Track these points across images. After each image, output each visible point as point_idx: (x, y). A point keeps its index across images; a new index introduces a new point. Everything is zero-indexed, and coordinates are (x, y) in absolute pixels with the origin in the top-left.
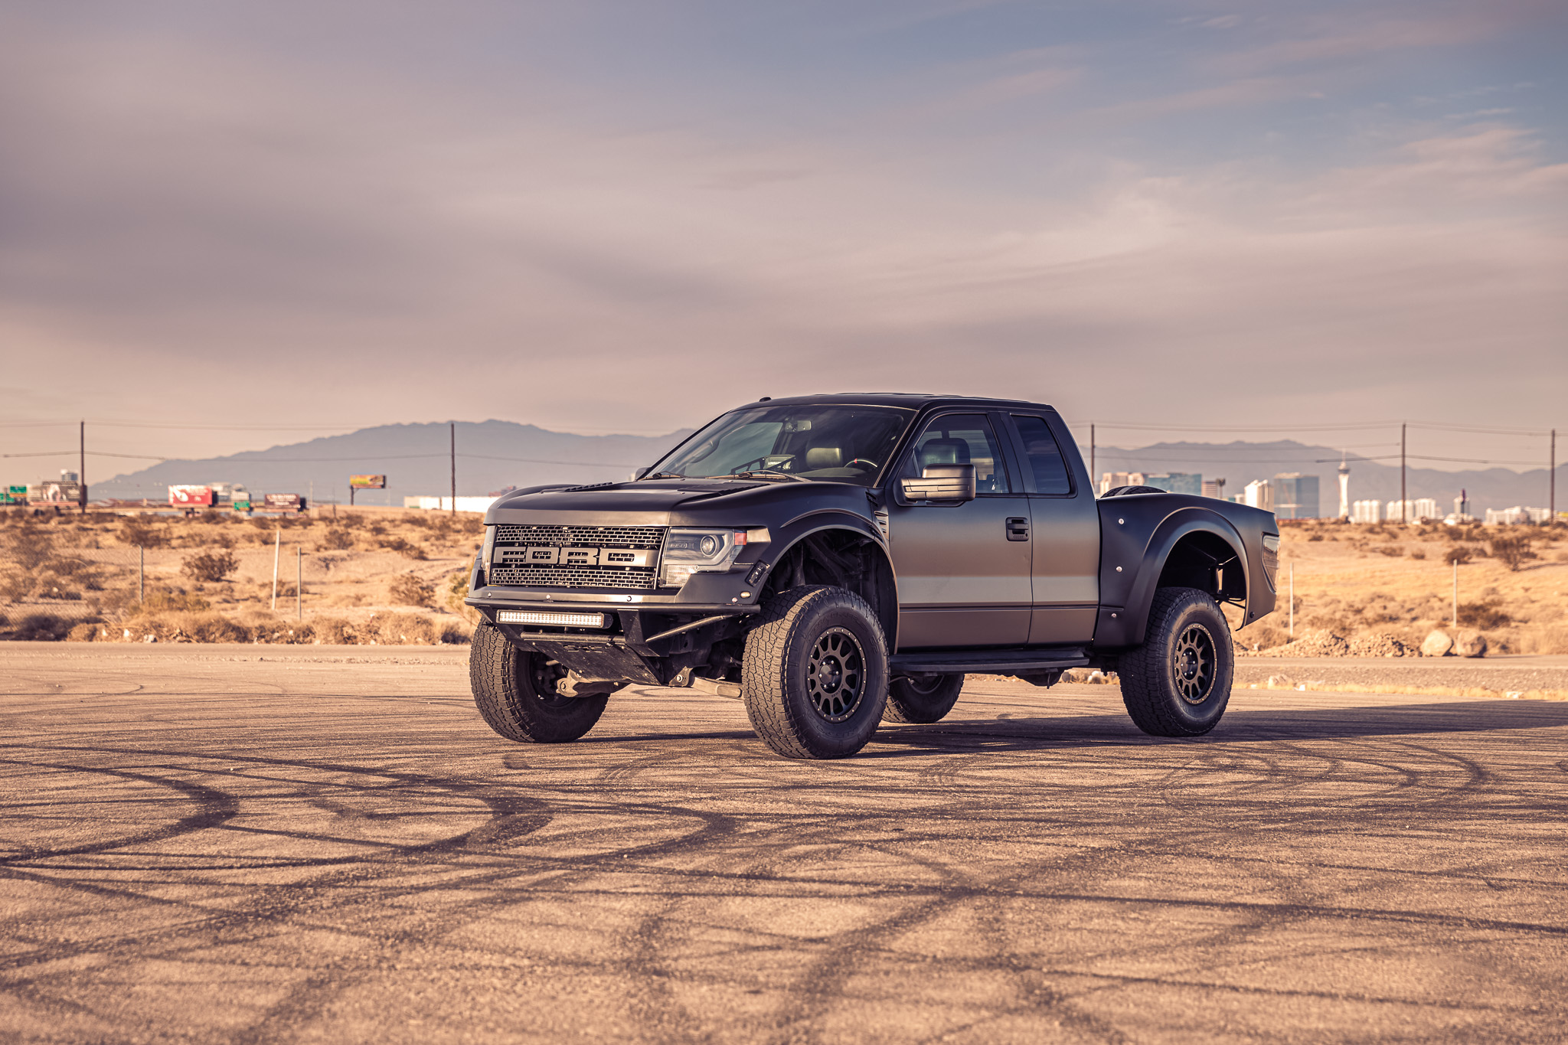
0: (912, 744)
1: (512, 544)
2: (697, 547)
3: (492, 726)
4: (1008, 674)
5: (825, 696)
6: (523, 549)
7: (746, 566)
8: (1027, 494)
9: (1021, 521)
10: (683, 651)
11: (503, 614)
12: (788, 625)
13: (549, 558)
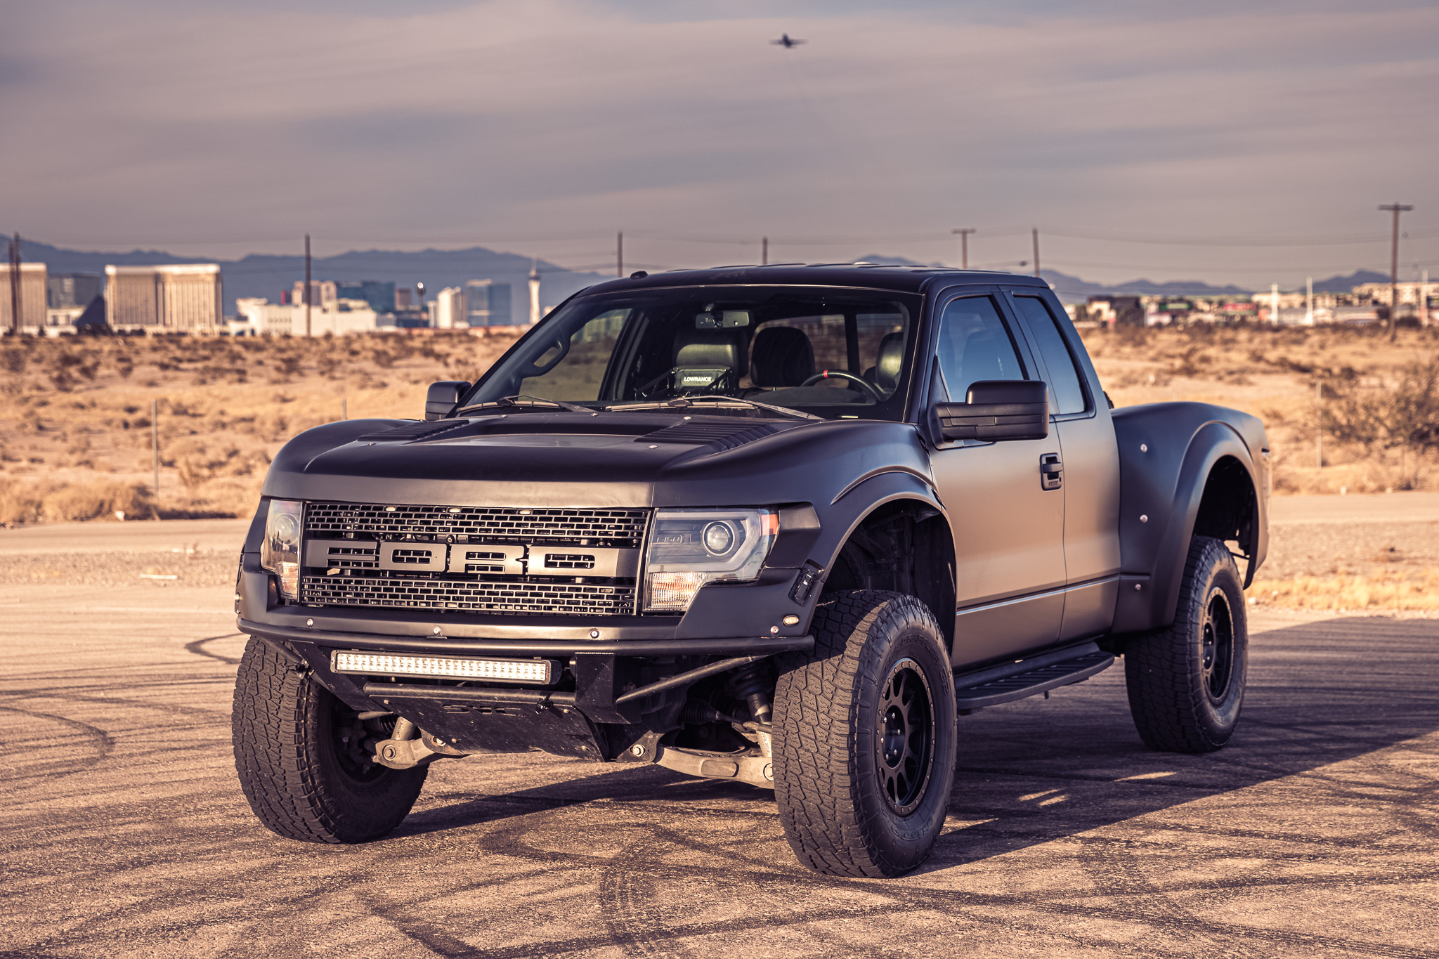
1: (345, 536)
2: (699, 542)
6: (368, 545)
7: (785, 570)
8: (1053, 416)
9: (1054, 459)
11: (348, 658)
12: (852, 666)
13: (427, 561)
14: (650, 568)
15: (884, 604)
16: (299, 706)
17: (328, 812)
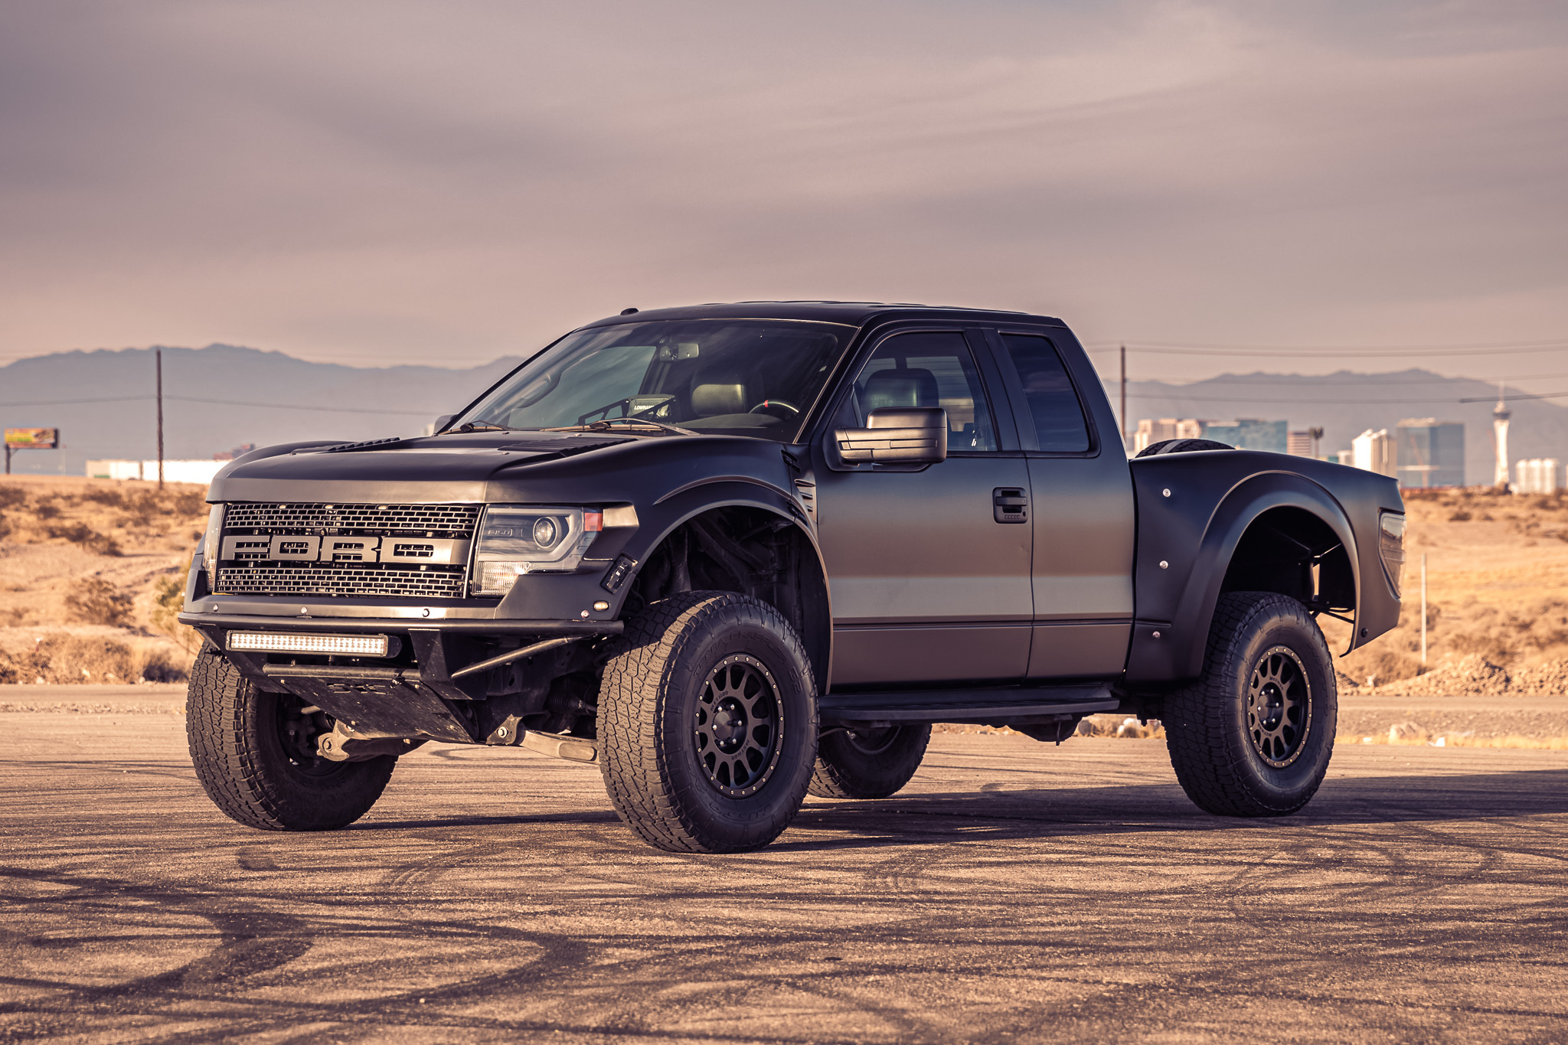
0: (853, 829)
1: (250, 532)
2: (528, 535)
3: (220, 805)
4: (998, 723)
5: (721, 757)
6: (265, 539)
7: (602, 562)
8: (1024, 452)
9: (1015, 493)
10: (507, 692)
11: (236, 637)
12: (664, 651)
13: (305, 551)
14: (480, 557)
15: (710, 601)
16: (238, 695)
17: (269, 797)
